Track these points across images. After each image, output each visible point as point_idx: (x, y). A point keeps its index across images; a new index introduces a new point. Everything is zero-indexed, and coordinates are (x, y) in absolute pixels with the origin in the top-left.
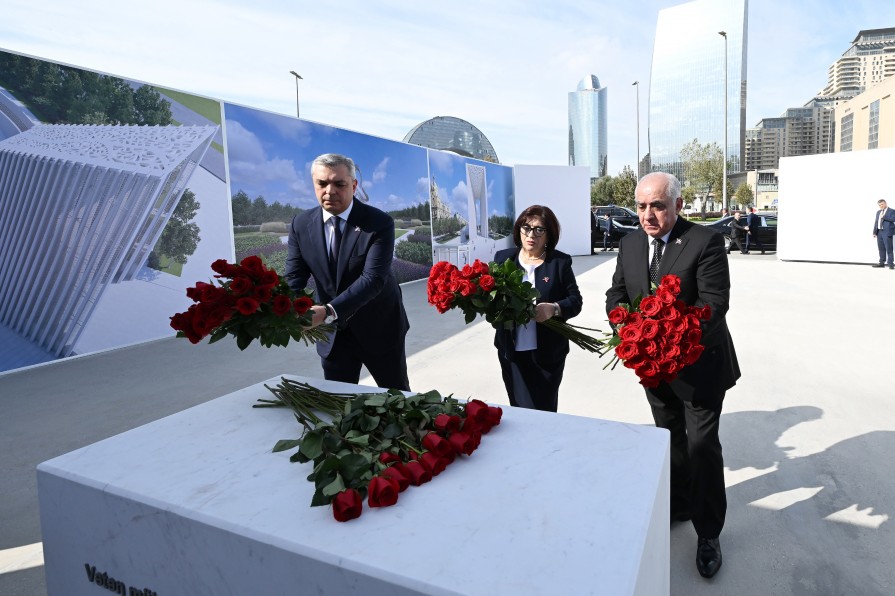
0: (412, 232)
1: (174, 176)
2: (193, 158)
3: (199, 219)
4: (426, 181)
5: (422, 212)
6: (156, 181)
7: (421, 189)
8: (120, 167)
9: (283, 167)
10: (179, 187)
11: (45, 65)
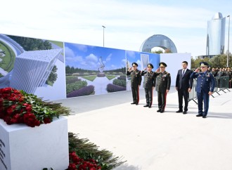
0: (119, 76)
1: (52, 62)
2: (56, 57)
3: (57, 72)
4: (125, 60)
5: (123, 70)
6: (48, 63)
7: (123, 63)
8: (41, 60)
9: (79, 58)
10: (53, 65)
11: (26, 38)
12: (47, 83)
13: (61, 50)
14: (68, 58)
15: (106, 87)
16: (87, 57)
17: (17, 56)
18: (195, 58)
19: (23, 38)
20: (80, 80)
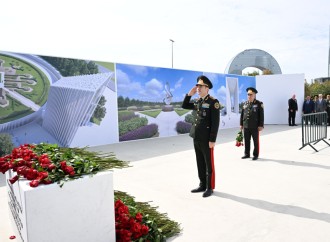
1: (99, 91)
2: (105, 84)
3: (106, 106)
6: (92, 93)
8: (83, 89)
9: (136, 85)
10: (100, 95)
12: (92, 121)
13: (111, 74)
14: (121, 86)
15: (175, 126)
16: (148, 84)
17: (52, 84)
18: (309, 82)
19: (60, 59)
20: (137, 116)
